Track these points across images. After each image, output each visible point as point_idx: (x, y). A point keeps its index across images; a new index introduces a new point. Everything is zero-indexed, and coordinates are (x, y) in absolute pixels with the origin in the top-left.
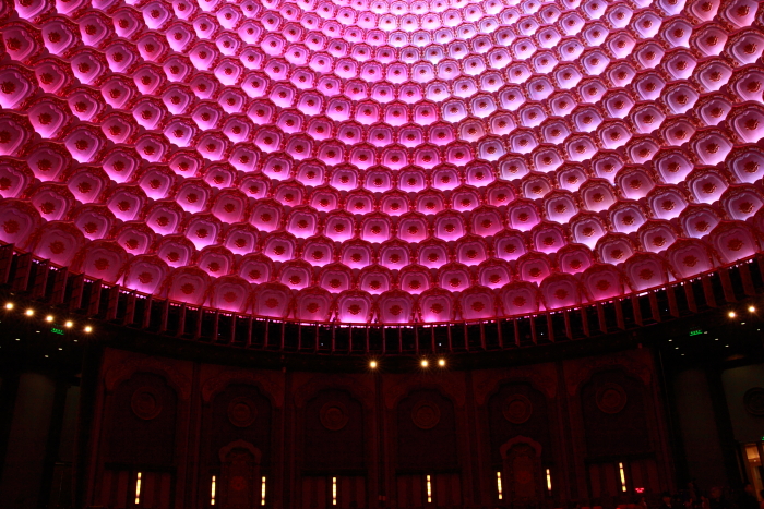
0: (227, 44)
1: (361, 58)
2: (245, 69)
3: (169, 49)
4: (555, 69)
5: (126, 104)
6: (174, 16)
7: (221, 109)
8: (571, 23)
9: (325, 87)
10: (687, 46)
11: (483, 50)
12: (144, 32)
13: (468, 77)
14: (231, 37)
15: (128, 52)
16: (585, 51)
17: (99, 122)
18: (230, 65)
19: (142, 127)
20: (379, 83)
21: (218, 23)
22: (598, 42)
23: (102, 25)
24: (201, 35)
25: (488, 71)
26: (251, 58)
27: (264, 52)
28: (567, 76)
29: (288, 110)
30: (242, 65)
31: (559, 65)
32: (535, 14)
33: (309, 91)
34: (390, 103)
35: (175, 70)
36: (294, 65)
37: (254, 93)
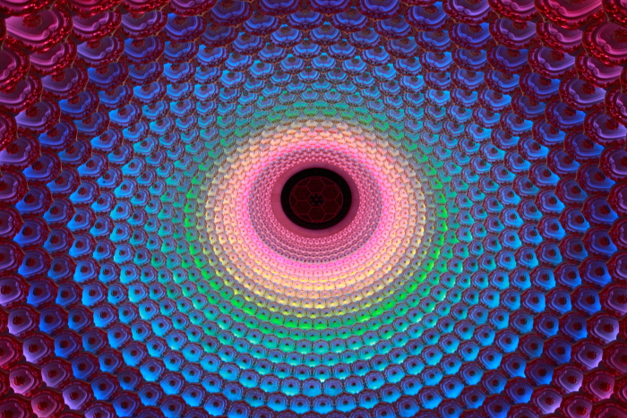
0: (155, 347)
1: (262, 372)
2: (166, 369)
3: (108, 344)
4: (420, 392)
5: (59, 385)
6: (118, 319)
7: (140, 400)
8: (432, 355)
9: (230, 393)
10: (524, 376)
11: (362, 373)
12: (91, 328)
13: (349, 394)
14: (160, 342)
15: (73, 341)
16: (443, 378)
17: (31, 396)
18: (154, 365)
19: (67, 406)
20: (275, 394)
21: (152, 330)
22: (454, 371)
23: (59, 317)
24: (136, 337)
25: (365, 390)
26: (173, 361)
27: (184, 358)
28: (430, 398)
29: (196, 408)
30: (164, 366)
31: (423, 389)
32: (404, 347)
33: (216, 394)
34: (282, 412)
35: (108, 362)
36: (207, 371)
37: (170, 391)
